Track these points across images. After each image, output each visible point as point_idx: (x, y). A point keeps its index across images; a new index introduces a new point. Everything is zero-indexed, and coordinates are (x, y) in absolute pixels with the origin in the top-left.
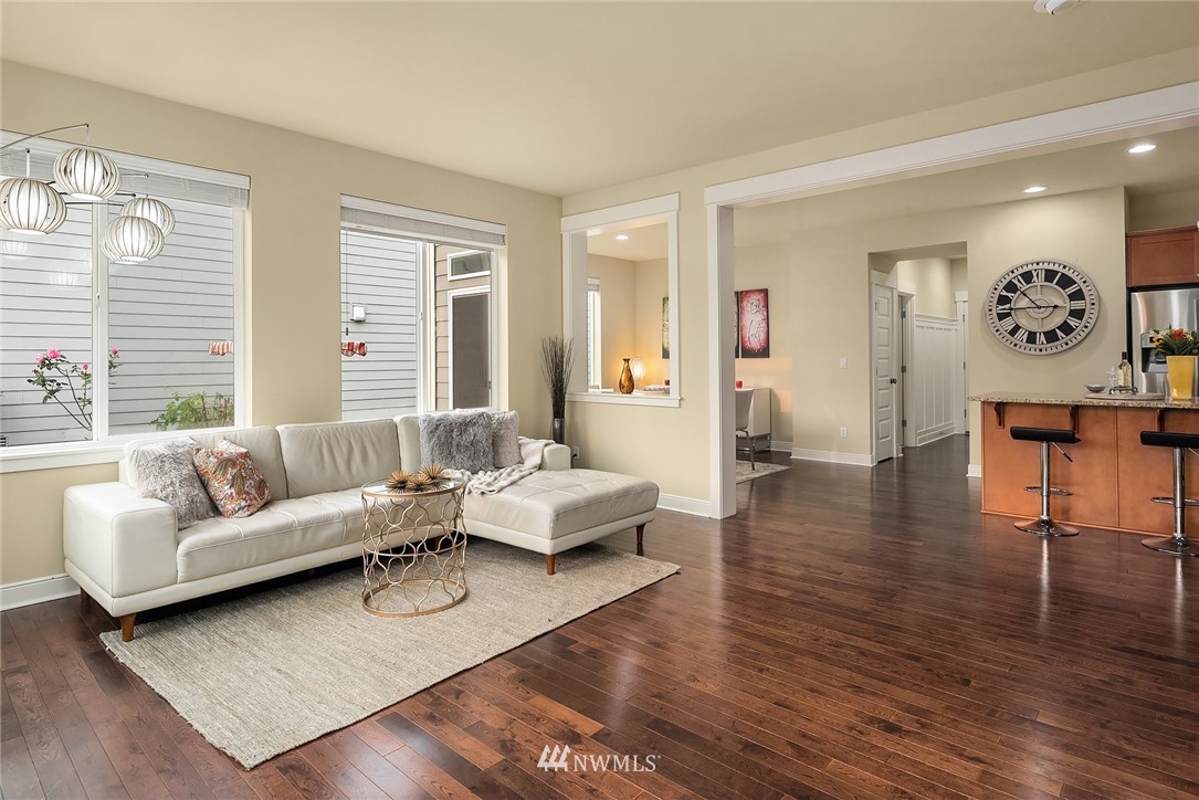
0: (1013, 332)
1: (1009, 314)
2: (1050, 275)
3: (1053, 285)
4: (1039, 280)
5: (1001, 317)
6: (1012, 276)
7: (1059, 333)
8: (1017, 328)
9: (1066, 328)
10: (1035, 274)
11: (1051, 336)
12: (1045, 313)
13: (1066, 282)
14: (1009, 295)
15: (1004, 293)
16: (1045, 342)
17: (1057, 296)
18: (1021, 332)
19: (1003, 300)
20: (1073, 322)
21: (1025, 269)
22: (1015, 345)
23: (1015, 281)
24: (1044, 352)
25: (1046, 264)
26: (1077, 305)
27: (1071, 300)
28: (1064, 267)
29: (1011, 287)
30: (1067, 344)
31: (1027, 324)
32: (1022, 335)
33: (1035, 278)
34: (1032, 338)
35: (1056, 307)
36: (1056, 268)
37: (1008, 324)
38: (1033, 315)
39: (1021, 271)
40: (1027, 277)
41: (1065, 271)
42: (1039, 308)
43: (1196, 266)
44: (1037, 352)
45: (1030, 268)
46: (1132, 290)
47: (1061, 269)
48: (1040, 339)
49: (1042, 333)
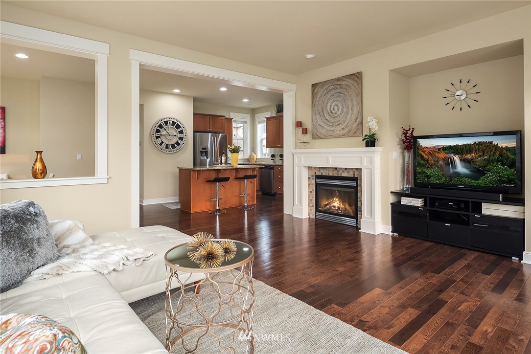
0: (161, 144)
1: (159, 137)
2: (173, 123)
3: (174, 127)
4: (170, 125)
5: (157, 137)
6: (161, 122)
7: (176, 145)
8: (162, 142)
9: (178, 144)
10: (169, 122)
11: (173, 147)
12: (171, 137)
13: (178, 127)
14: (160, 129)
15: (158, 128)
16: (171, 149)
17: (173, 131)
18: (164, 144)
19: (158, 131)
20: (180, 141)
21: (166, 120)
22: (162, 149)
23: (162, 124)
24: (171, 152)
25: (172, 119)
26: (181, 135)
27: (179, 133)
29: (161, 126)
30: (178, 149)
31: (166, 141)
32: (164, 145)
34: (167, 147)
35: (175, 135)
36: (175, 121)
37: (159, 141)
38: (167, 138)
39: (164, 120)
40: (166, 123)
41: (178, 123)
42: (170, 135)
43: (208, 126)
44: (169, 152)
45: (167, 120)
46: (195, 132)
47: (177, 122)
48: (170, 147)
49: (170, 145)
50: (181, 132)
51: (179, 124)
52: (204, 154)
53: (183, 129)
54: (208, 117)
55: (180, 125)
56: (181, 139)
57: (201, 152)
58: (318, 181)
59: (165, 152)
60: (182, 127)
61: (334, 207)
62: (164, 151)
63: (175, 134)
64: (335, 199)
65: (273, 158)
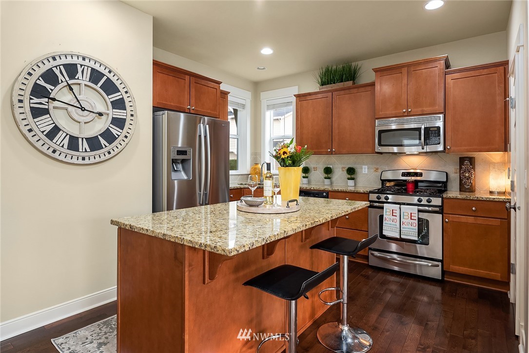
0: (51, 135)
1: (46, 112)
2: (96, 76)
3: (98, 87)
4: (83, 78)
5: (37, 113)
6: (53, 63)
7: (103, 141)
8: (56, 130)
9: (109, 136)
10: (80, 69)
11: (94, 144)
12: (87, 117)
13: (110, 87)
14: (48, 87)
15: (42, 82)
16: (88, 150)
17: (95, 99)
18: (60, 136)
19: (38, 91)
20: (115, 131)
21: (70, 61)
22: (54, 151)
23: (57, 72)
24: (87, 161)
25: (92, 63)
26: (119, 114)
27: (113, 108)
28: (110, 72)
29: (50, 77)
30: (109, 153)
31: (69, 127)
32: (62, 139)
33: (79, 75)
34: (73, 144)
35: (100, 114)
36: (101, 69)
37: (44, 124)
38: (76, 117)
39: (64, 61)
40: (71, 70)
41: (110, 76)
42: (83, 109)
43: (186, 101)
44: (80, 161)
45: (75, 61)
46: (156, 109)
47: (106, 72)
48: (84, 145)
49: (84, 139)
50: (119, 104)
51: (114, 79)
52: (180, 166)
53: (125, 96)
54: (187, 77)
55: (117, 83)
56: (119, 123)
57: (174, 161)
59: (68, 160)
60: (123, 91)
62: (62, 158)
63: (100, 108)
65: (304, 175)
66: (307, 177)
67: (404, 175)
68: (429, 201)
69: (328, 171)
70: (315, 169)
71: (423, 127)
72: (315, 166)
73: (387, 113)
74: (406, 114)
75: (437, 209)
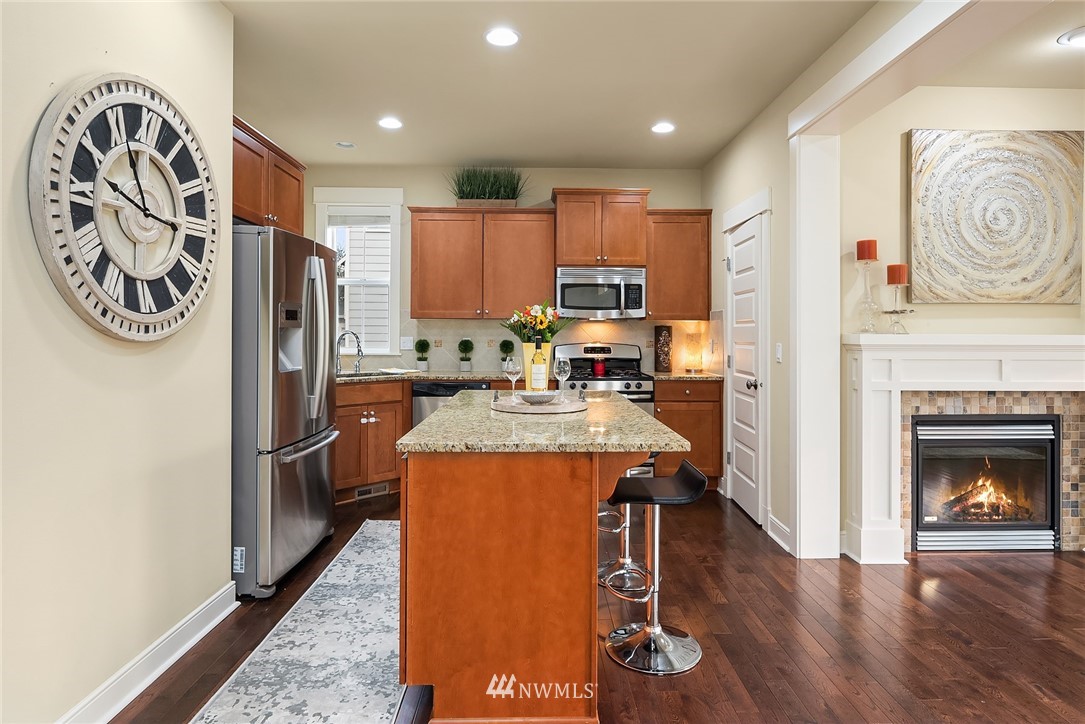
0: (99, 271)
1: (90, 214)
2: (167, 137)
3: (166, 163)
4: (147, 140)
5: (80, 216)
6: (107, 99)
7: (173, 290)
8: (105, 259)
9: (181, 278)
10: (145, 119)
11: (160, 294)
12: (153, 231)
13: (185, 166)
14: (96, 154)
15: (89, 144)
16: (154, 308)
18: (111, 273)
19: (82, 164)
20: (189, 265)
21: (133, 97)
22: (105, 312)
23: (112, 121)
24: (152, 336)
25: (164, 106)
26: (196, 226)
27: (188, 213)
28: (187, 131)
29: (101, 131)
30: (183, 315)
31: (120, 252)
32: (114, 283)
33: (142, 131)
34: (131, 294)
35: (171, 222)
36: (176, 124)
38: (136, 230)
39: (124, 97)
40: (133, 119)
43: (265, 202)
47: (182, 132)
48: (146, 299)
49: (145, 283)
50: (195, 205)
51: (192, 147)
53: (206, 188)
54: (266, 152)
55: (196, 158)
56: (195, 247)
58: (927, 433)
59: (125, 331)
60: (203, 177)
61: (980, 505)
62: (115, 328)
63: (168, 210)
64: (980, 483)
65: (420, 355)
66: (425, 359)
67: (587, 350)
68: (639, 386)
69: (466, 347)
70: (439, 344)
71: (622, 284)
72: (438, 338)
73: (575, 258)
74: (600, 263)
75: (649, 396)
